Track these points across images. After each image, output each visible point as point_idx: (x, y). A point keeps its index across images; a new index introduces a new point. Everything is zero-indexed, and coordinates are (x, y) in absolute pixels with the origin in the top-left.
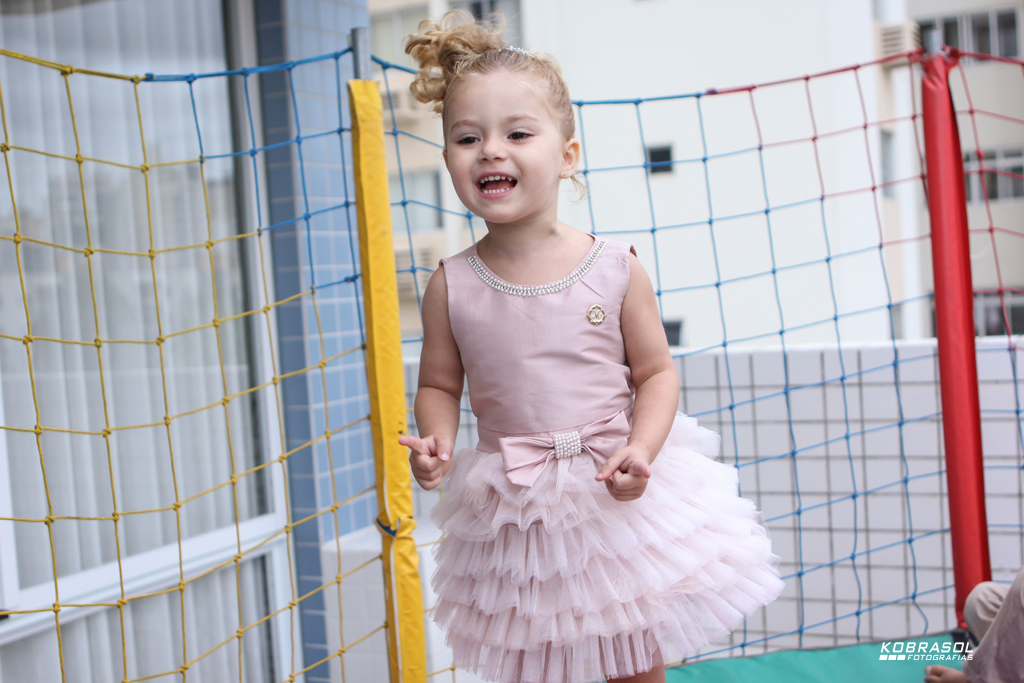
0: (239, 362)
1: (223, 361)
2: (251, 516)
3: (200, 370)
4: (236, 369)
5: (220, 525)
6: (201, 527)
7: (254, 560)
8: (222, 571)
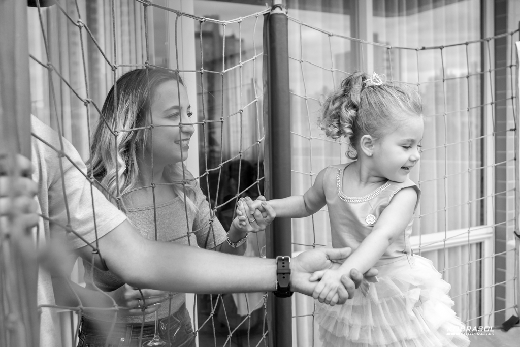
0: (477, 160)
1: (470, 159)
2: (477, 225)
3: (459, 162)
4: (475, 162)
5: (463, 227)
6: (454, 227)
7: (477, 244)
8: (463, 247)
